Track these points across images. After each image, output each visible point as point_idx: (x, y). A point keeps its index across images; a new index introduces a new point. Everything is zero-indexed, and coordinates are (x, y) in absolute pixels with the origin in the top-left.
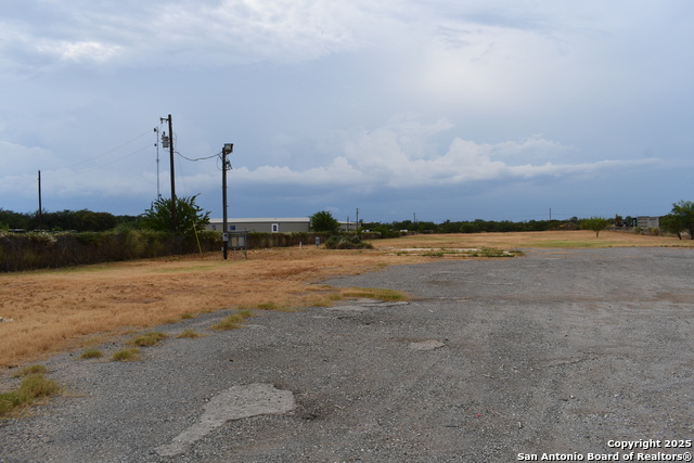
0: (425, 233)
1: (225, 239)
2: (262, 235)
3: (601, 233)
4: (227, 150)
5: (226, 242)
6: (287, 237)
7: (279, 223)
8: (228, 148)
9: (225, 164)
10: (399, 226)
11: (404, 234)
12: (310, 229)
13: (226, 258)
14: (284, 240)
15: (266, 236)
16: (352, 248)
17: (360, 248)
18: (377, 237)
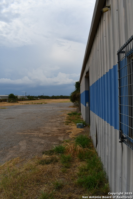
11: (38, 99)
12: (8, 98)
16: (14, 102)
17: (15, 102)
18: (28, 100)
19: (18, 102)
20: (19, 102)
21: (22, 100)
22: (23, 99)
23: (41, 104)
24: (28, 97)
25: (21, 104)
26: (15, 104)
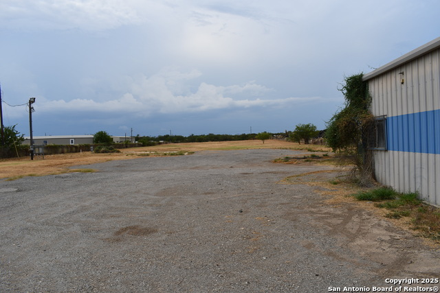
0: (175, 143)
1: (32, 149)
2: (59, 146)
3: (266, 141)
4: (32, 101)
5: (32, 151)
6: (76, 147)
7: (75, 138)
8: (32, 100)
9: (31, 108)
10: (161, 138)
11: (160, 144)
12: (94, 142)
13: (32, 159)
14: (74, 149)
15: (62, 147)
16: (109, 152)
17: (112, 152)
18: (139, 146)
19: (118, 152)
20: (121, 150)
21: (127, 147)
22: (126, 144)
23: (181, 154)
24: (137, 138)
25: (130, 157)
26: (115, 157)
